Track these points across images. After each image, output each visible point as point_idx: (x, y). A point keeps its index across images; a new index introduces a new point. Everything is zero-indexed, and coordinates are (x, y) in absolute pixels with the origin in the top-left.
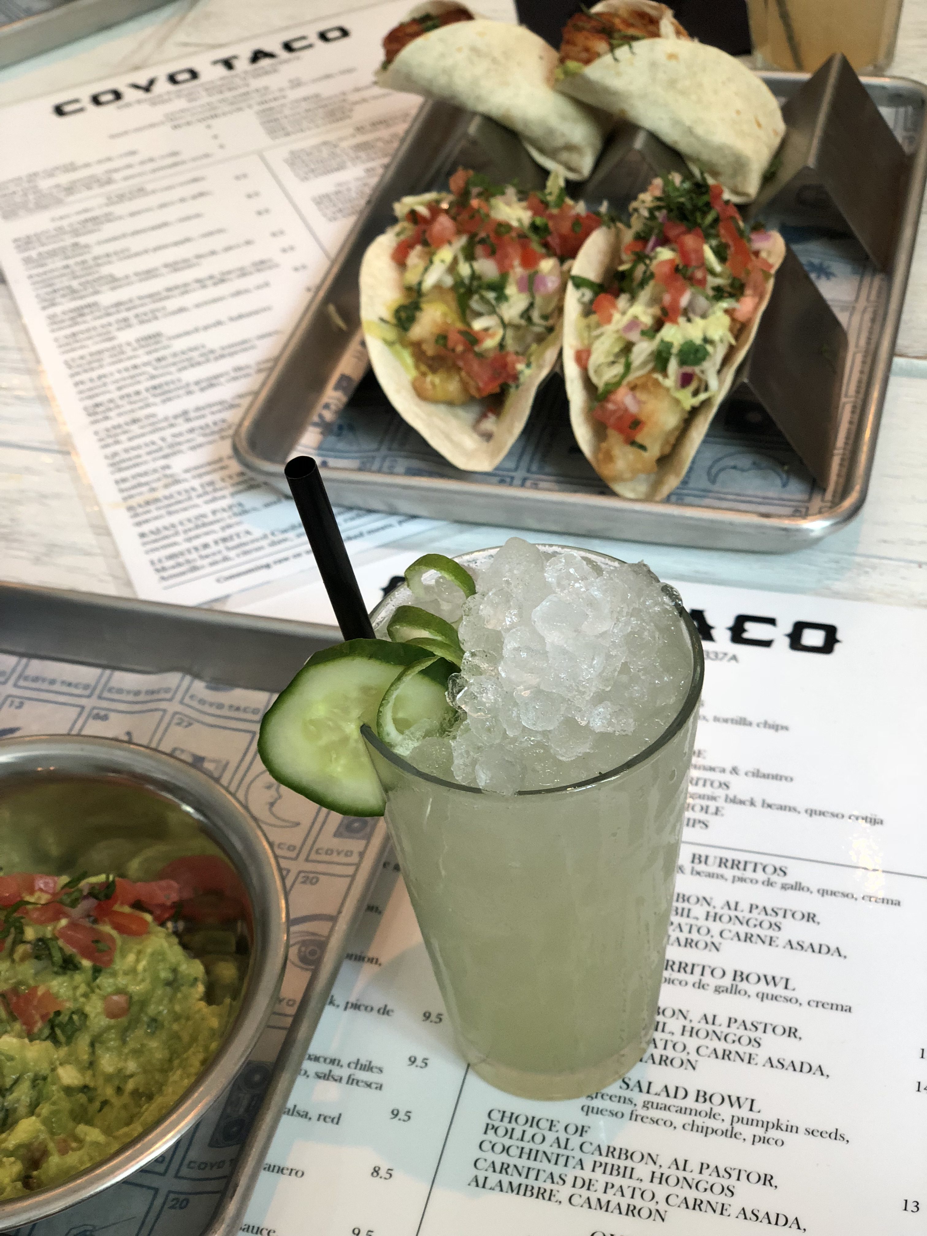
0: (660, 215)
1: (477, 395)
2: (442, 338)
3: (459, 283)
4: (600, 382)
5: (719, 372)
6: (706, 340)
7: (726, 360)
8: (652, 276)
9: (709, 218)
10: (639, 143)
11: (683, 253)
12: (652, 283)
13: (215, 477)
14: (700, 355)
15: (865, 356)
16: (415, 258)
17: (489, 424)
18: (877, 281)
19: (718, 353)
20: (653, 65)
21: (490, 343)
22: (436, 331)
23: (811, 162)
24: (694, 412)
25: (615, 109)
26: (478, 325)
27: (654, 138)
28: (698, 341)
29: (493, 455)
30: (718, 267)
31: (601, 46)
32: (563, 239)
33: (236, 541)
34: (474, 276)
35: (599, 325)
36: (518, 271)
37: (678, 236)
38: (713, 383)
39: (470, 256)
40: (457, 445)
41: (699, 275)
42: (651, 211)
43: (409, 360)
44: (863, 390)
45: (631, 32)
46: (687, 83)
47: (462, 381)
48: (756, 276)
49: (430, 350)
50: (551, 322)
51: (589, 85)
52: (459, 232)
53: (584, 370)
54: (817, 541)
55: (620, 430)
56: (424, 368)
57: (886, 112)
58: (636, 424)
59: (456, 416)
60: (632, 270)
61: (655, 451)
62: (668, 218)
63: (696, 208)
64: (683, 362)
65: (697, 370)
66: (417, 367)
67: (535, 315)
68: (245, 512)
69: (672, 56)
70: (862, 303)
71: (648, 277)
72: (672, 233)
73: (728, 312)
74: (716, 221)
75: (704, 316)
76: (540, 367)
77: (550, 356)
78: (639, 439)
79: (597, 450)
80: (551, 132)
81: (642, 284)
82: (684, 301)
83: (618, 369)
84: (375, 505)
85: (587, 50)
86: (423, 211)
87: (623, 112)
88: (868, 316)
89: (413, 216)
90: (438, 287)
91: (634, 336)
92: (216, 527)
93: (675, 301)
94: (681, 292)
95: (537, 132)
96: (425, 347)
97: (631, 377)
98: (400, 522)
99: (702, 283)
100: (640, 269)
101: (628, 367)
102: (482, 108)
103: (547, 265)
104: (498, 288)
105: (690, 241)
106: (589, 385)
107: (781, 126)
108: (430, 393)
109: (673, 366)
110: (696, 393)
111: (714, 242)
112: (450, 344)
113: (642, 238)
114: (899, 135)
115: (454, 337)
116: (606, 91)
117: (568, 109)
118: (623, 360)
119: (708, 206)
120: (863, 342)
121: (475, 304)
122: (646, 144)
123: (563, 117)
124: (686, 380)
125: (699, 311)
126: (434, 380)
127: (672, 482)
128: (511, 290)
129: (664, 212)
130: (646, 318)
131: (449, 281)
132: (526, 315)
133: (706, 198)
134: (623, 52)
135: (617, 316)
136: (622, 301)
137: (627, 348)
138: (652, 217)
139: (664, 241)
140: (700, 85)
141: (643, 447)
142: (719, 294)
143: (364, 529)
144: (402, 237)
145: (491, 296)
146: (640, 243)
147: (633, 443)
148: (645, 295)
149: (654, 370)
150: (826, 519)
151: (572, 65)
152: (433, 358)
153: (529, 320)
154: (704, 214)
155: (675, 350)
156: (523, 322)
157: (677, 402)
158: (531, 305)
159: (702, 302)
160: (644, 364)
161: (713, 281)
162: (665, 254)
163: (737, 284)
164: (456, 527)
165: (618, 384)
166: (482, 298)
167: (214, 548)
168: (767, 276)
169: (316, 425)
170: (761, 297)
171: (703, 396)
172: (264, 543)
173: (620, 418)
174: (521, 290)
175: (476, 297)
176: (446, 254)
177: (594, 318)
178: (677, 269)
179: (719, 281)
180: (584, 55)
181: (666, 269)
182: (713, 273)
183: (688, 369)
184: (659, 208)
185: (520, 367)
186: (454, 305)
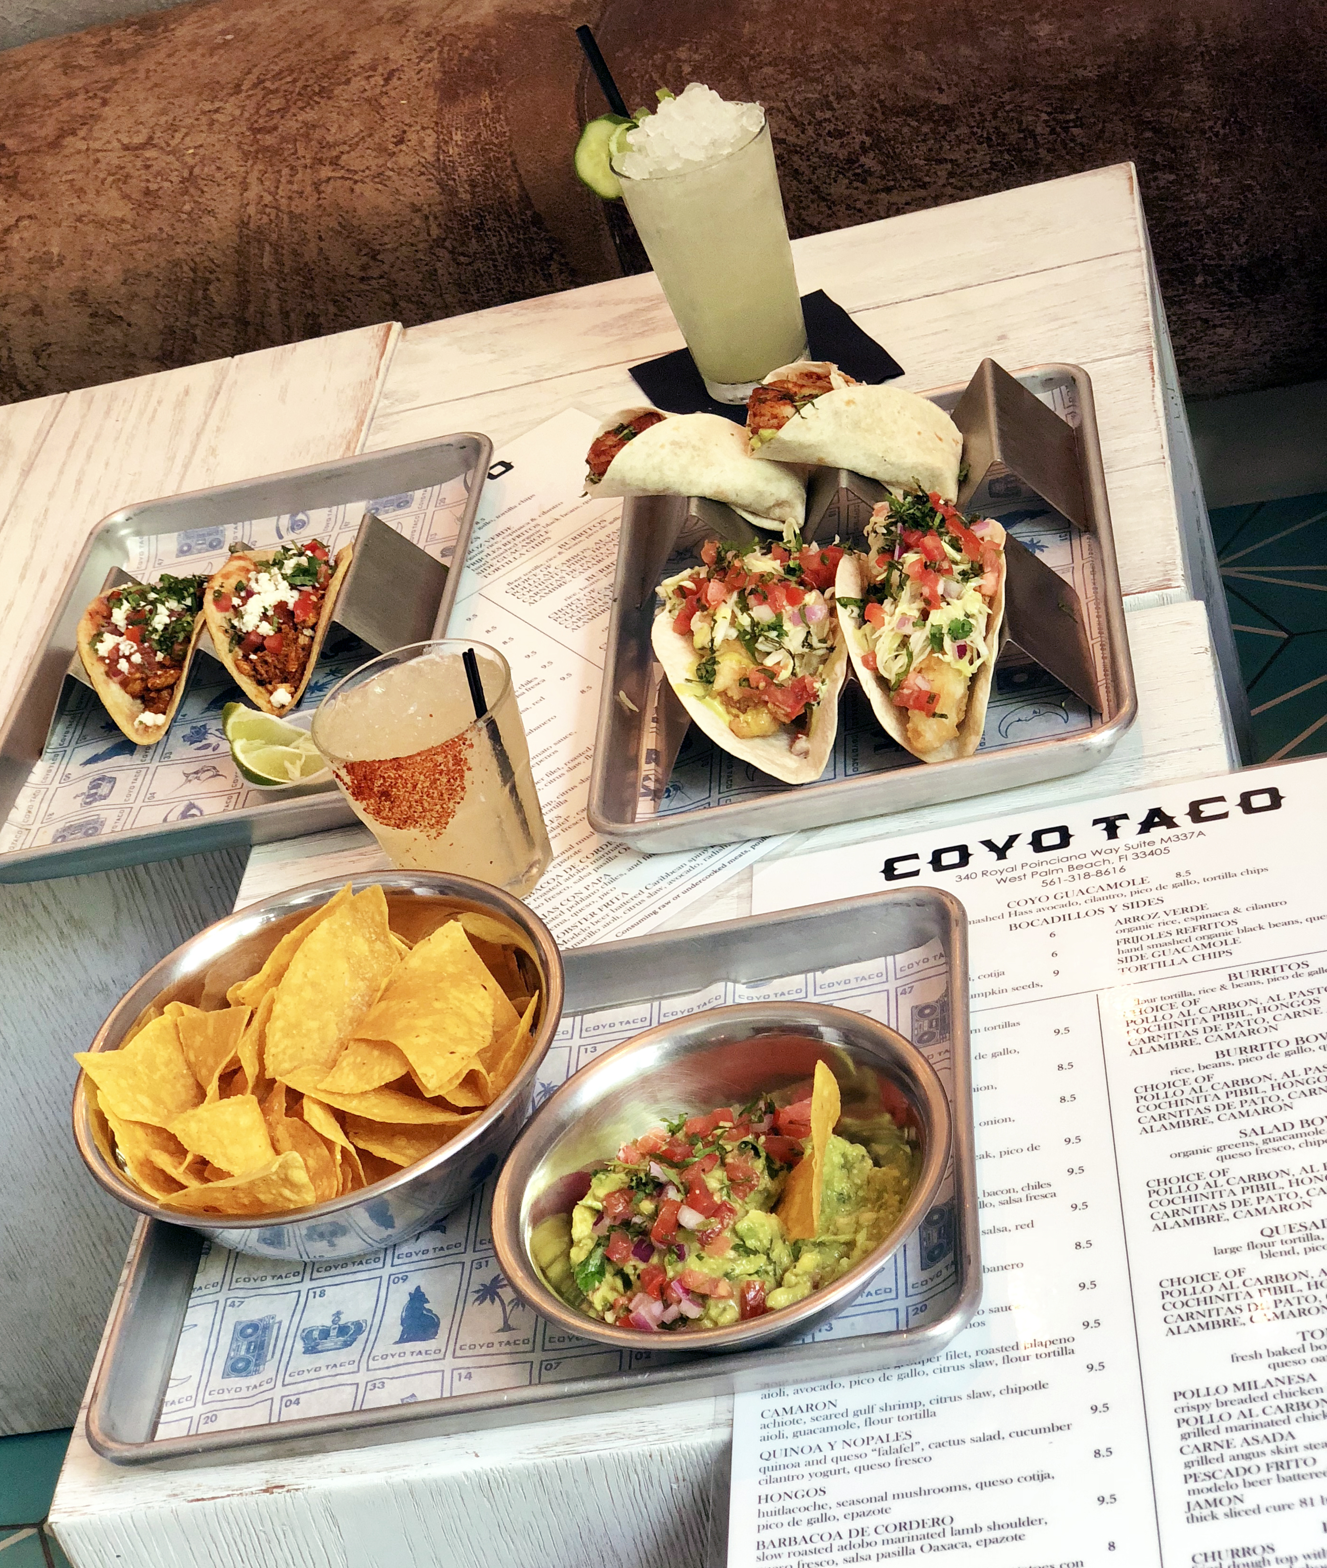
0: (898, 529)
1: (787, 721)
2: (744, 681)
3: (742, 634)
4: (890, 675)
5: (985, 638)
6: (967, 615)
7: (988, 627)
8: (908, 576)
9: (937, 520)
10: (844, 481)
11: (927, 552)
12: (908, 583)
13: (574, 860)
14: (967, 628)
15: (1097, 604)
16: (697, 622)
17: (802, 743)
18: (1085, 540)
19: (980, 624)
20: (836, 413)
21: (784, 675)
22: (737, 677)
23: (998, 457)
24: (974, 678)
25: (813, 460)
26: (769, 662)
27: (854, 474)
28: (962, 618)
29: (816, 766)
30: (957, 556)
31: (788, 410)
32: (816, 573)
33: (617, 904)
34: (754, 624)
35: (874, 631)
36: (788, 610)
37: (918, 539)
38: (983, 650)
39: (745, 608)
40: (784, 767)
41: (945, 565)
42: (886, 527)
43: (721, 709)
44: (1105, 632)
45: (806, 392)
46: (869, 420)
47: (770, 712)
48: (990, 556)
49: (735, 694)
50: (829, 644)
51: (785, 446)
52: (730, 591)
53: (875, 670)
54: (1110, 747)
55: (921, 708)
56: (735, 711)
57: (1044, 397)
58: (932, 698)
59: (772, 746)
60: (887, 579)
61: (953, 719)
62: (904, 529)
63: (925, 515)
64: (955, 638)
65: (968, 641)
66: (729, 713)
67: (815, 641)
68: (614, 880)
69: (849, 403)
70: (1078, 562)
71: (904, 579)
72: (912, 539)
73: (978, 589)
74: (943, 521)
75: (959, 598)
76: (834, 681)
77: (840, 669)
78: (938, 711)
79: (904, 730)
80: (761, 494)
81: (901, 587)
82: (940, 590)
83: (903, 660)
84: (727, 839)
85: (775, 417)
86: (690, 585)
87: (820, 460)
88: (1088, 570)
89: (681, 591)
90: (726, 641)
91: (908, 629)
92: (595, 898)
93: (934, 591)
94: (937, 582)
95: (747, 498)
96: (730, 694)
97: (915, 664)
98: (753, 847)
99: (949, 571)
100: (896, 574)
101: (910, 655)
102: (696, 491)
103: (811, 598)
104: (777, 626)
105: (929, 541)
106: (882, 682)
107: (959, 436)
108: (746, 731)
109: (947, 642)
110: (971, 662)
111: (947, 538)
112: (753, 685)
113: (887, 551)
114: (1061, 413)
115: (754, 677)
116: (801, 446)
117: (771, 471)
118: (904, 652)
119: (933, 512)
120: (1090, 592)
121: (761, 646)
122: (851, 482)
123: (768, 480)
124: (962, 651)
125: (953, 594)
126: (747, 717)
127: (974, 741)
128: (787, 626)
129: (900, 524)
130: (914, 612)
131: (734, 633)
132: (806, 643)
133: (929, 505)
134: (807, 410)
135: (887, 619)
136: (887, 603)
137: (904, 642)
138: (890, 532)
139: (906, 548)
140: (881, 419)
141: (943, 716)
142: (965, 576)
143: (725, 861)
144: (676, 613)
145: (773, 634)
146: (888, 555)
147: (934, 715)
148: (905, 594)
149: (933, 651)
150: (1111, 728)
151: (766, 433)
152: (739, 701)
153: (810, 646)
154: (933, 519)
155: (945, 631)
156: (806, 650)
157: (959, 672)
158: (809, 633)
159: (954, 587)
160: (923, 649)
161: (957, 569)
162: (911, 558)
163: (976, 566)
164: (802, 835)
165: (907, 672)
166: (767, 638)
167: (600, 915)
168: (998, 553)
169: (644, 795)
170: (999, 572)
171: (977, 663)
172: (643, 897)
173: (917, 698)
174: (795, 624)
175: (761, 639)
176: (724, 612)
177: (867, 627)
178: (926, 566)
179: (961, 567)
180: (775, 422)
181: (918, 568)
182: (956, 563)
183: (961, 642)
184: (894, 524)
185: (817, 685)
186: (743, 651)
